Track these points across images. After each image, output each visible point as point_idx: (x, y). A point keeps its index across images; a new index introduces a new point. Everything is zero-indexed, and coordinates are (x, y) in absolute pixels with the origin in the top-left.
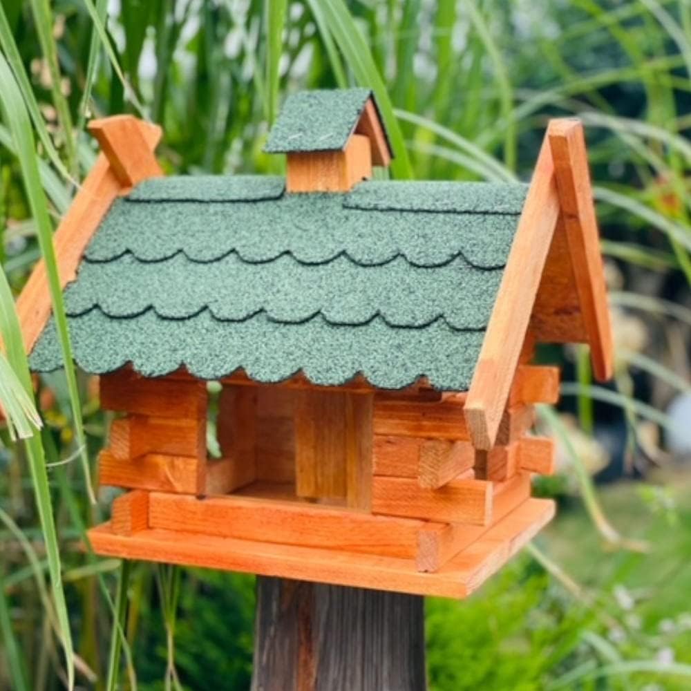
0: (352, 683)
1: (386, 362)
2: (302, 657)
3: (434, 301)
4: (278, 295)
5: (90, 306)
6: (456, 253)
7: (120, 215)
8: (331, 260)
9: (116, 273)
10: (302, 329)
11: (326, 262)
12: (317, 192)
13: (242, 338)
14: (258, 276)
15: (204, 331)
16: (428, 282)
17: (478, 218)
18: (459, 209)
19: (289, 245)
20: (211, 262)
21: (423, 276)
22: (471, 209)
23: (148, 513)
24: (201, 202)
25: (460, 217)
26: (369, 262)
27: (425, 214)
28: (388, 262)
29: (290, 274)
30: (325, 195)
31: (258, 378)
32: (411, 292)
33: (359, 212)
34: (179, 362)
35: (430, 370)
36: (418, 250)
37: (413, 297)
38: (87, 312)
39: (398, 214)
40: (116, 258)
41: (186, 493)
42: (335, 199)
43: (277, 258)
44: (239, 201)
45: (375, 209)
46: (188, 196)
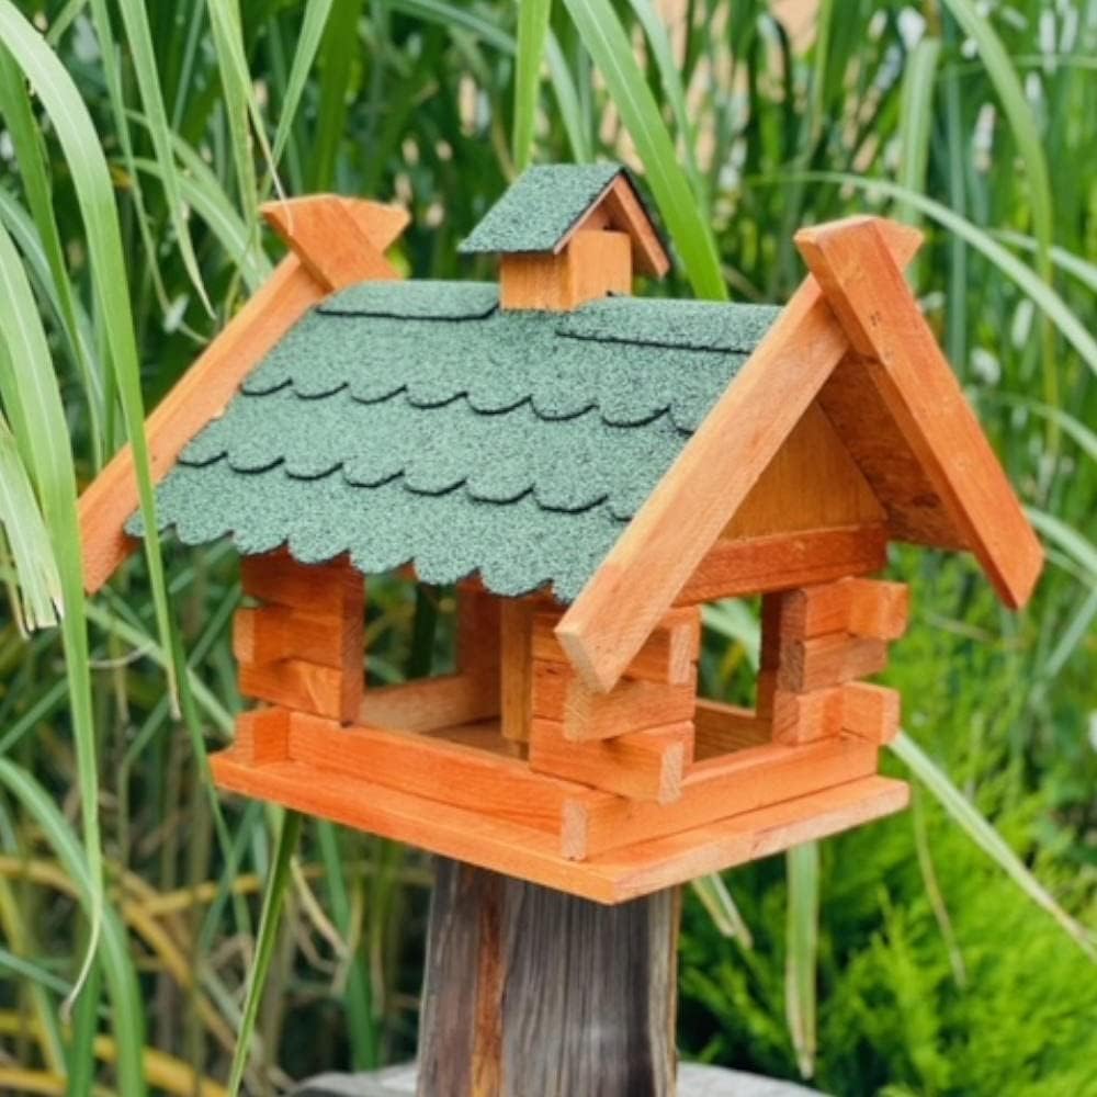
0: (552, 1006)
1: (515, 557)
2: (486, 961)
3: (607, 475)
4: (429, 453)
5: (218, 454)
6: (663, 407)
7: (303, 331)
8: (512, 409)
9: (266, 411)
10: (438, 503)
11: (504, 411)
12: (533, 310)
13: (366, 509)
14: (418, 425)
15: (327, 498)
16: (613, 446)
17: (716, 358)
18: (695, 343)
19: (469, 385)
20: (374, 402)
21: (612, 437)
22: (709, 344)
23: (287, 739)
24: (399, 318)
25: (692, 355)
26: (552, 415)
27: (652, 349)
28: (577, 415)
29: (455, 426)
30: (541, 315)
31: (360, 567)
32: (586, 461)
33: (574, 341)
34: (284, 537)
35: (561, 573)
36: (619, 400)
37: (585, 467)
38: (213, 461)
39: (618, 348)
40: (274, 390)
41: (328, 717)
42: (551, 322)
43: (450, 401)
44: (440, 319)
45: (593, 338)
46: (384, 309)
